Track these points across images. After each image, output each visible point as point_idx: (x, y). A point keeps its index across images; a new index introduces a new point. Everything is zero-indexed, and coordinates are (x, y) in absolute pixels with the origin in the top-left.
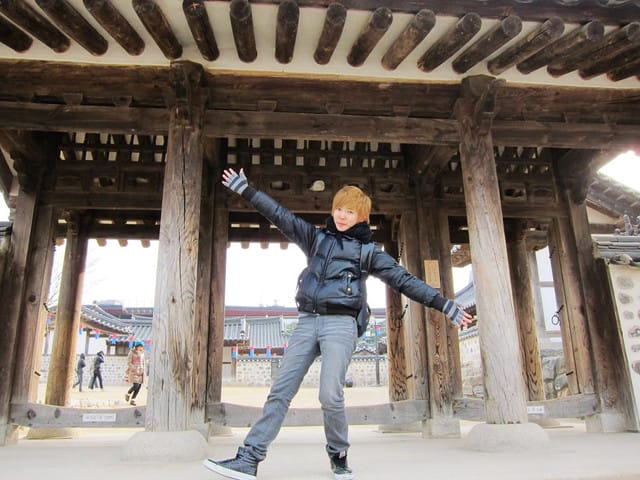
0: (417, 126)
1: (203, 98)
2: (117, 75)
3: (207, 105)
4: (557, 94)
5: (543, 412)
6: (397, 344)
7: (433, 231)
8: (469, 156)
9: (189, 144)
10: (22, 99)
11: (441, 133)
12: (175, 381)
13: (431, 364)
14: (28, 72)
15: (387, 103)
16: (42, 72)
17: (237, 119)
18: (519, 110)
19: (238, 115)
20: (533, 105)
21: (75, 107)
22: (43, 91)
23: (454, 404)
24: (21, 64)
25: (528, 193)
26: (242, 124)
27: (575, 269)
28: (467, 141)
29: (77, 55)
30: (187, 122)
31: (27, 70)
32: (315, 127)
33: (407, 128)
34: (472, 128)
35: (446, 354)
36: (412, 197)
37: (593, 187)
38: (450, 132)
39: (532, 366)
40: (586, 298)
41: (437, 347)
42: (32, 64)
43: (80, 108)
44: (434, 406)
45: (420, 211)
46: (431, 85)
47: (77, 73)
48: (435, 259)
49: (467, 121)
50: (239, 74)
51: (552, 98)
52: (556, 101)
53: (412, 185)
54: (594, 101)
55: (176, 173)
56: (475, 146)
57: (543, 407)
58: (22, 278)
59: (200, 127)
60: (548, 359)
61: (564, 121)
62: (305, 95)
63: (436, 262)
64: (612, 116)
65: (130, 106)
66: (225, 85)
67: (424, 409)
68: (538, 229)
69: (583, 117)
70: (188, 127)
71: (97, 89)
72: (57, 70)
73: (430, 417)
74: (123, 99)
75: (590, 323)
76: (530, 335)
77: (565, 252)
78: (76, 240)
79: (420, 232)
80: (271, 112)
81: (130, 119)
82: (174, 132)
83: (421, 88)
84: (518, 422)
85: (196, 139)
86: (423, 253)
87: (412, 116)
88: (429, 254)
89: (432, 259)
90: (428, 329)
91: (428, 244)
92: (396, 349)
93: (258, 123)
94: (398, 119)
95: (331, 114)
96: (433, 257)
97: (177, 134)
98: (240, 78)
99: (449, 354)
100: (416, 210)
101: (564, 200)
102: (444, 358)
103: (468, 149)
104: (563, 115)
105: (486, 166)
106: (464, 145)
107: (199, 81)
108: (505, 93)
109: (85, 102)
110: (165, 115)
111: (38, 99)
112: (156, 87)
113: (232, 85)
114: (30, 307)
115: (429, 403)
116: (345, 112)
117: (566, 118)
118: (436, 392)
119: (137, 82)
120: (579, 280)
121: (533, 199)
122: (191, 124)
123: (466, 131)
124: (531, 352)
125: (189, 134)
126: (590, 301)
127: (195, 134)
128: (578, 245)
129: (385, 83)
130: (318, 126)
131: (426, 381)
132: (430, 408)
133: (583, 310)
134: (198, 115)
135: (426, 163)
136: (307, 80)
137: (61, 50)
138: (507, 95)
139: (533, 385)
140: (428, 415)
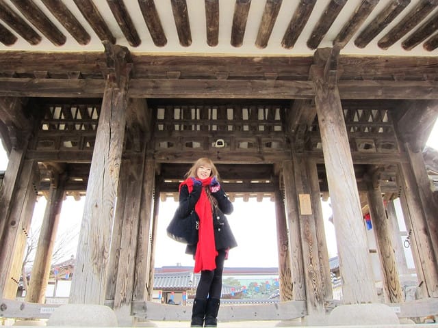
0: (282, 86)
1: (128, 70)
2: (72, 58)
3: (132, 75)
4: (387, 61)
5: (399, 312)
6: (285, 265)
7: (305, 174)
8: (322, 104)
9: (116, 99)
10: (7, 75)
11: (300, 90)
12: (93, 265)
13: (306, 273)
14: (12, 59)
15: (261, 71)
16: (22, 58)
17: (152, 84)
18: (359, 73)
19: (154, 82)
20: (369, 70)
21: (41, 80)
22: (21, 71)
23: (325, 305)
24: (8, 53)
25: (377, 146)
26: (156, 88)
27: (418, 201)
28: (320, 94)
29: (46, 46)
30: (115, 84)
31: (12, 57)
32: (207, 88)
33: (275, 87)
34: (323, 85)
35: (318, 265)
36: (289, 151)
37: (434, 161)
38: (307, 89)
39: (392, 283)
40: (428, 222)
41: (311, 259)
42: (15, 53)
43: (45, 80)
44: (309, 305)
45: (295, 160)
46: (291, 58)
47: (45, 58)
48: (307, 193)
49: (319, 81)
50: (154, 55)
51: (384, 64)
52: (386, 67)
53: (289, 141)
54: (416, 66)
55: (106, 119)
56: (326, 96)
57: (399, 308)
58: (8, 208)
59: (125, 89)
60: (410, 288)
61: (394, 80)
62: (201, 68)
63: (308, 196)
64: (430, 75)
65: (79, 78)
66: (144, 63)
67: (302, 308)
68: (391, 180)
69: (409, 76)
70: (116, 89)
71: (57, 69)
72: (32, 57)
73: (307, 315)
74: (74, 74)
75: (433, 241)
76: (389, 259)
77: (408, 187)
78: (55, 191)
79: (296, 174)
80: (177, 79)
81: (78, 86)
82: (107, 92)
83: (285, 61)
84: (369, 302)
85: (122, 96)
86: (298, 190)
87: (278, 78)
88: (302, 190)
89: (305, 193)
90: (303, 245)
91: (301, 183)
92: (285, 269)
93: (167, 87)
94: (268, 81)
95: (219, 79)
96: (306, 192)
97: (109, 93)
98: (156, 57)
99: (321, 265)
100: (292, 159)
101: (404, 150)
102: (317, 268)
103: (321, 99)
104: (392, 76)
105: (335, 110)
106: (318, 97)
107: (124, 56)
108: (347, 61)
109: (49, 76)
110: (102, 84)
111: (18, 75)
112: (98, 65)
113: (150, 62)
114: (11, 229)
115: (306, 303)
116: (230, 78)
117: (395, 78)
118: (311, 294)
119: (85, 63)
120: (421, 208)
121: (380, 150)
122: (119, 87)
123: (319, 87)
124: (391, 272)
125: (117, 93)
126: (431, 224)
127: (121, 94)
128: (418, 182)
129: (258, 57)
130: (210, 88)
131: (303, 286)
132: (307, 307)
133: (426, 231)
134: (125, 81)
135: (296, 123)
136: (202, 57)
137: (34, 43)
138: (349, 63)
139: (394, 298)
140: (305, 313)
